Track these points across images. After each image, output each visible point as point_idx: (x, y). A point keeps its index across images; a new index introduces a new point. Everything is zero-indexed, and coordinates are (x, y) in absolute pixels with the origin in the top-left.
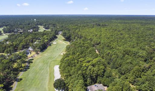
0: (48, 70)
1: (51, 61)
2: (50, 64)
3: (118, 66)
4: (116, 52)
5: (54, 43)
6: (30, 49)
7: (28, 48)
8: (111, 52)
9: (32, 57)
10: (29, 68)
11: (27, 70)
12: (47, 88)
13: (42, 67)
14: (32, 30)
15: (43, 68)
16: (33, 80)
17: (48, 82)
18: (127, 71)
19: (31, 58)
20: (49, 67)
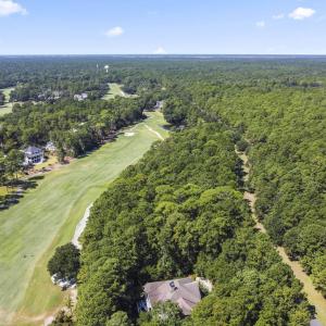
0: (68, 212)
1: (90, 187)
2: (82, 195)
3: (290, 225)
4: (299, 172)
5: (129, 133)
6: (50, 147)
7: (44, 144)
8: (280, 173)
9: (44, 170)
10: (16, 202)
11: (7, 208)
12: (32, 269)
13: (56, 202)
14: (85, 96)
15: (56, 205)
16: (7, 238)
17: (44, 250)
18: (314, 244)
19: (40, 174)
20: (75, 204)
